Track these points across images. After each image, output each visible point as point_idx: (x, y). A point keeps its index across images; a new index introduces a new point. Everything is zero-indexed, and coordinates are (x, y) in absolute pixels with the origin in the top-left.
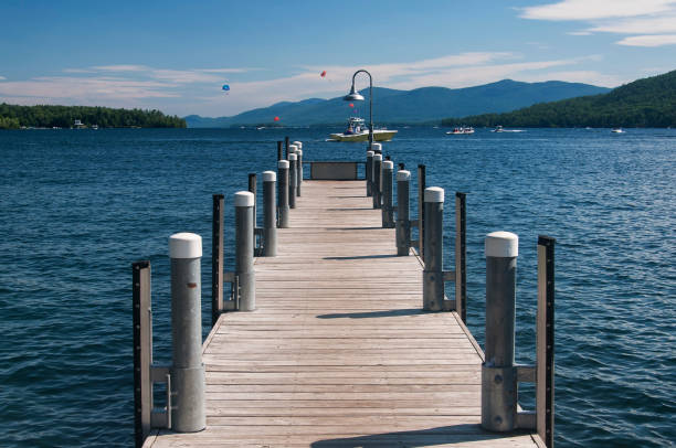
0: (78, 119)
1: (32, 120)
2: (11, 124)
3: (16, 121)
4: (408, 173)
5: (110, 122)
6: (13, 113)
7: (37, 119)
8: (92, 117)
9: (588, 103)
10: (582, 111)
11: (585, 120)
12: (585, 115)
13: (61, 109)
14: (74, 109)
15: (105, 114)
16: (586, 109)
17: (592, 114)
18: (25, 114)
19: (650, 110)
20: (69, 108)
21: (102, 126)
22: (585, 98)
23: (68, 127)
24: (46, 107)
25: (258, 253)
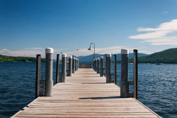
0: (27, 60)
1: (17, 60)
2: (12, 61)
3: (13, 60)
4: (103, 57)
5: (34, 61)
6: (12, 58)
7: (18, 60)
8: (30, 59)
9: (144, 58)
10: (143, 60)
11: (143, 62)
12: (144, 60)
13: (23, 57)
14: (26, 57)
15: (33, 59)
16: (144, 59)
17: (145, 60)
18: (15, 58)
19: (158, 60)
20: (25, 57)
21: (33, 61)
22: (143, 57)
23: (25, 62)
24: (20, 57)
25: (67, 75)
